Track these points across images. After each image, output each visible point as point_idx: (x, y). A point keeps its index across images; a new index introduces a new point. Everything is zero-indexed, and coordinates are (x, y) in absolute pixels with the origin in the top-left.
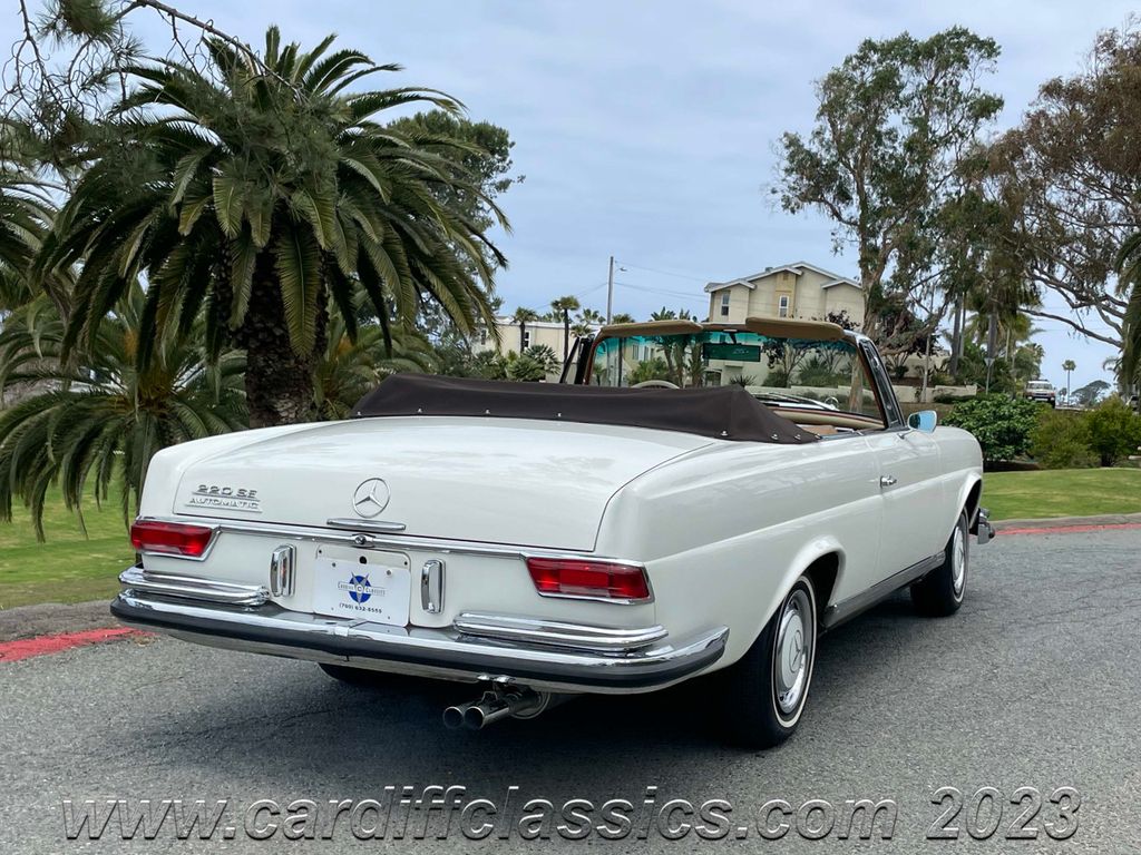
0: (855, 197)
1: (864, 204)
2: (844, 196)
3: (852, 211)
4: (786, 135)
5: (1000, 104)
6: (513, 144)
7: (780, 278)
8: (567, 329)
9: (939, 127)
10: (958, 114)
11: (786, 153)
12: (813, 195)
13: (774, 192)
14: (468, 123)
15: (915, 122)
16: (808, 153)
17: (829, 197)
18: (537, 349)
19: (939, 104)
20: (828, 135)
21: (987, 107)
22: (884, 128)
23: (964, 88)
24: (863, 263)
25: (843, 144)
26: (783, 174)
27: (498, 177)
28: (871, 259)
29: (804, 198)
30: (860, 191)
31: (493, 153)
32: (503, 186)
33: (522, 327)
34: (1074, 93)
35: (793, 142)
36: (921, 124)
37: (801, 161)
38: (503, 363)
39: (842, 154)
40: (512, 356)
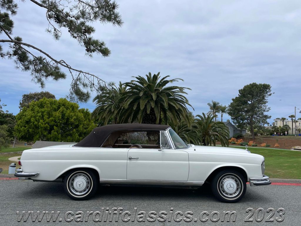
6: (271, 87)
8: (292, 121)
14: (261, 84)
18: (286, 125)
27: (269, 93)
31: (267, 89)
32: (270, 95)
33: (283, 121)
38: (278, 128)
40: (280, 127)
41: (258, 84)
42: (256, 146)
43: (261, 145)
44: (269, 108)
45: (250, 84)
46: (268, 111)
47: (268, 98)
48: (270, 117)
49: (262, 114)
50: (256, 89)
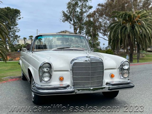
0: (73, 20)
1: (74, 21)
2: (71, 20)
3: (72, 22)
4: (62, 11)
5: (92, 7)
6: (21, 12)
7: (63, 32)
8: (31, 40)
9: (84, 10)
10: (86, 8)
11: (63, 14)
12: (67, 20)
13: (61, 19)
14: (13, 9)
15: (81, 9)
16: (66, 14)
17: (69, 20)
18: (27, 44)
19: (84, 7)
20: (68, 11)
21: (91, 7)
22: (76, 10)
23: (87, 5)
24: (74, 30)
25: (71, 13)
26: (62, 17)
27: (19, 17)
28: (75, 29)
29: (66, 20)
30: (73, 19)
31: (18, 14)
32: (20, 19)
33: (24, 40)
34: (102, 6)
35: (64, 12)
36: (82, 10)
37: (65, 15)
38: (21, 46)
39: (70, 14)
40: (23, 45)
41: (11, 8)
42: (12, 60)
43: (15, 60)
44: (19, 30)
45: (5, 8)
46: (18, 32)
47: (18, 21)
48: (20, 37)
49: (14, 34)
50: (11, 12)
